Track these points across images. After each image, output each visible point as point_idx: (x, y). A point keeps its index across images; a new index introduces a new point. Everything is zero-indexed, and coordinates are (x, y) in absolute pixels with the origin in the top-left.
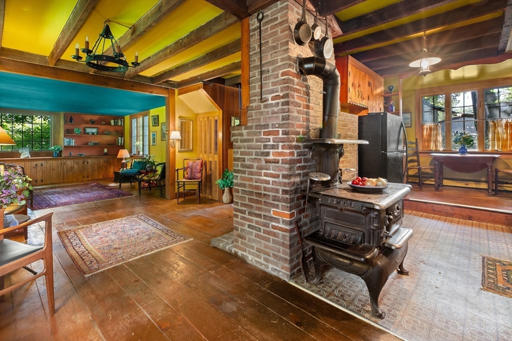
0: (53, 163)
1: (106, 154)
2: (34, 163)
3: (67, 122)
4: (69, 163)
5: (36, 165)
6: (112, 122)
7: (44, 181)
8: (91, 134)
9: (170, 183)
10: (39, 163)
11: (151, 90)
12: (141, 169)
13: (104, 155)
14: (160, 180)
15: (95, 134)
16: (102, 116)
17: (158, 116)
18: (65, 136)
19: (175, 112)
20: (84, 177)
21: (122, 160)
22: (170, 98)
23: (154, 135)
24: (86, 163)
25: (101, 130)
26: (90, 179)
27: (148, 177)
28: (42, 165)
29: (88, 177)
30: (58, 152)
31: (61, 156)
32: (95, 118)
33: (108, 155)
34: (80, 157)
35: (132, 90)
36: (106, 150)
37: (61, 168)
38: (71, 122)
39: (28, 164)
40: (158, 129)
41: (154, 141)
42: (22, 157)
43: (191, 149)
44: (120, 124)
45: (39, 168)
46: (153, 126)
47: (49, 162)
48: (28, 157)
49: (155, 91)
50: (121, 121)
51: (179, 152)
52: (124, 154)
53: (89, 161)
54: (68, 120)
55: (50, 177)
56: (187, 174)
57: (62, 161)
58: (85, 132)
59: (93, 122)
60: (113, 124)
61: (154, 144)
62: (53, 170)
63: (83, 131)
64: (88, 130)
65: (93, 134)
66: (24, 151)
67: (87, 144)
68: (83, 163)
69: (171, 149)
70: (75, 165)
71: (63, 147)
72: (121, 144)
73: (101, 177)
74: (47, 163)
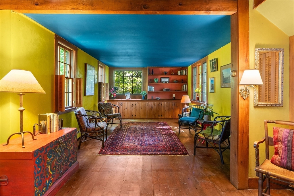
0: (141, 104)
1: (174, 99)
2: (132, 103)
3: (150, 74)
4: (151, 104)
5: (133, 105)
6: (179, 72)
7: (136, 116)
8: (164, 82)
9: (239, 161)
10: (134, 103)
11: (208, 6)
13: (173, 99)
14: (222, 142)
15: (167, 82)
16: (172, 68)
17: (217, 60)
18: (149, 85)
19: (248, 37)
20: (159, 116)
21: (185, 105)
22: (240, 14)
23: (212, 81)
24: (160, 105)
25: (171, 79)
26: (163, 117)
27: (203, 134)
28: (135, 105)
29: (162, 116)
30: (144, 96)
31: (146, 99)
32: (167, 70)
33: (176, 99)
34: (156, 100)
35: (180, 10)
36: (174, 95)
37: (146, 108)
38: (152, 74)
39: (129, 103)
40: (217, 74)
41: (213, 88)
42: (127, 99)
43: (280, 102)
44: (184, 74)
45: (134, 106)
46: (212, 71)
47: (139, 103)
48: (129, 99)
49: (215, 7)
50: (185, 71)
51: (255, 107)
52: (186, 99)
53: (163, 103)
54: (151, 72)
55: (140, 113)
57: (146, 103)
59: (166, 73)
60: (179, 74)
62: (142, 108)
63: (160, 81)
64: (163, 80)
65: (166, 82)
66: (127, 94)
67: (162, 90)
68: (159, 105)
69: (242, 103)
70: (154, 106)
71: (147, 93)
72: (185, 90)
73: (170, 117)
74: (138, 103)
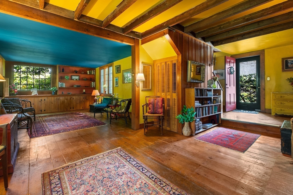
0: (51, 99)
1: (84, 93)
2: (40, 98)
3: (60, 71)
4: (62, 98)
5: (41, 100)
6: (88, 72)
7: (46, 110)
8: (75, 79)
10: (43, 98)
12: (109, 104)
13: (83, 94)
14: (126, 112)
15: (78, 80)
16: (82, 68)
18: (59, 81)
19: (139, 58)
20: (71, 108)
21: (95, 97)
22: (136, 46)
23: (117, 79)
24: (72, 99)
25: (81, 77)
26: (74, 109)
27: (116, 110)
28: (45, 100)
29: (73, 108)
30: (55, 91)
31: (57, 94)
32: (77, 69)
33: (86, 94)
34: (68, 95)
36: (84, 91)
37: (57, 102)
38: (63, 71)
39: (36, 99)
40: (120, 75)
41: (117, 84)
42: (33, 95)
44: (93, 73)
45: (43, 102)
47: (49, 98)
48: (37, 95)
50: (94, 72)
51: (142, 91)
52: (96, 93)
53: (74, 97)
54: (62, 70)
55: (50, 108)
56: (150, 109)
57: (57, 97)
58: (71, 79)
59: (76, 72)
60: (89, 73)
61: (117, 86)
62: (52, 103)
63: (70, 78)
64: (74, 77)
65: (76, 80)
66: (34, 90)
67: (73, 86)
68: (70, 99)
69: (137, 88)
70: (65, 100)
71: (58, 88)
72: (93, 86)
73: (81, 108)
74: (48, 99)
